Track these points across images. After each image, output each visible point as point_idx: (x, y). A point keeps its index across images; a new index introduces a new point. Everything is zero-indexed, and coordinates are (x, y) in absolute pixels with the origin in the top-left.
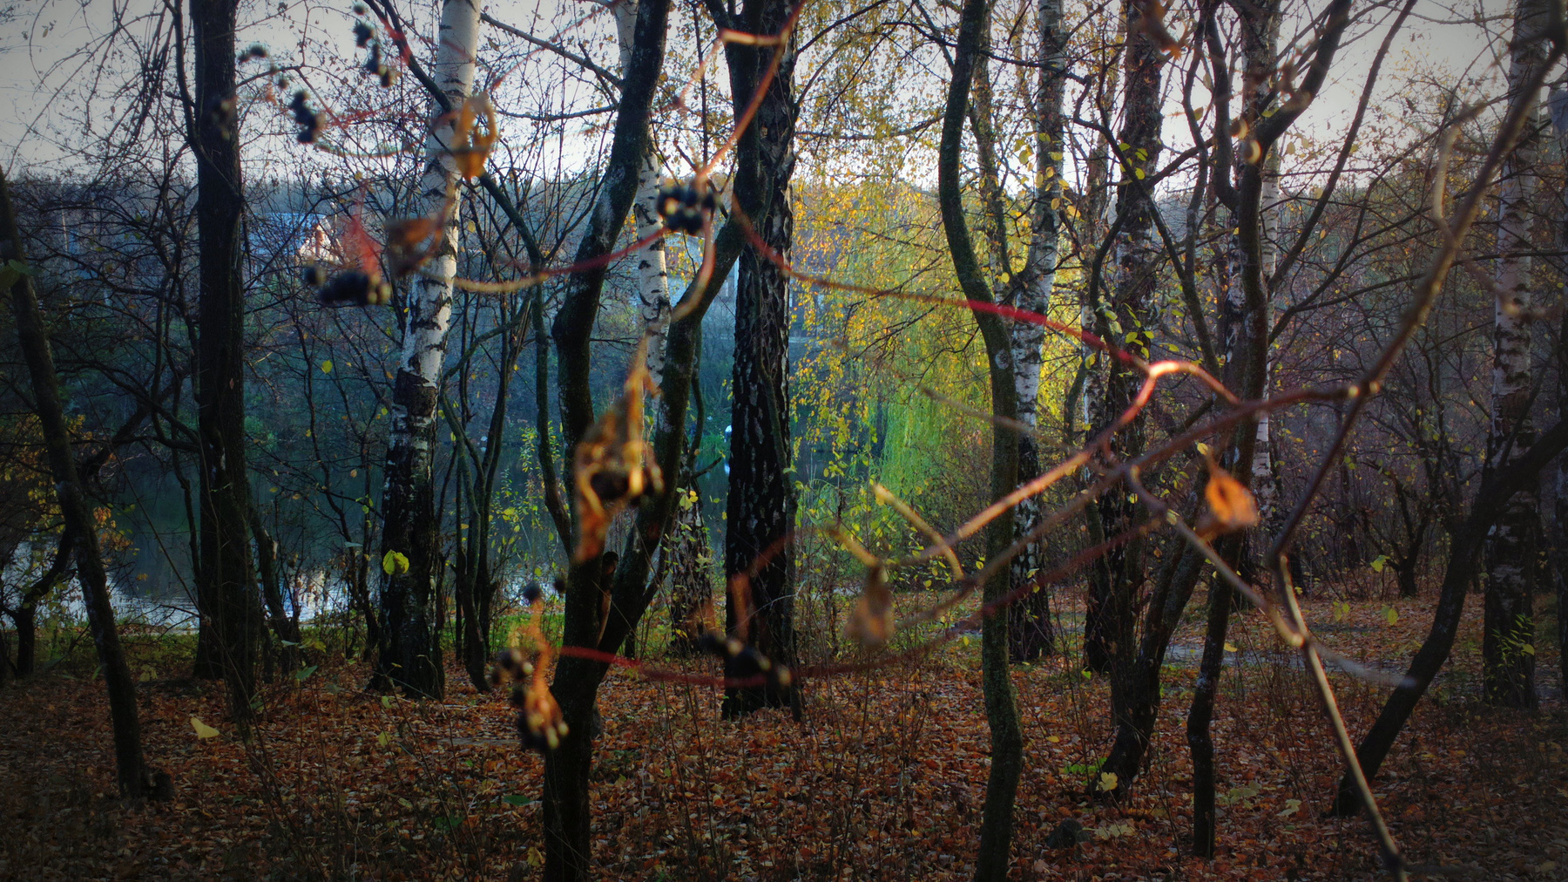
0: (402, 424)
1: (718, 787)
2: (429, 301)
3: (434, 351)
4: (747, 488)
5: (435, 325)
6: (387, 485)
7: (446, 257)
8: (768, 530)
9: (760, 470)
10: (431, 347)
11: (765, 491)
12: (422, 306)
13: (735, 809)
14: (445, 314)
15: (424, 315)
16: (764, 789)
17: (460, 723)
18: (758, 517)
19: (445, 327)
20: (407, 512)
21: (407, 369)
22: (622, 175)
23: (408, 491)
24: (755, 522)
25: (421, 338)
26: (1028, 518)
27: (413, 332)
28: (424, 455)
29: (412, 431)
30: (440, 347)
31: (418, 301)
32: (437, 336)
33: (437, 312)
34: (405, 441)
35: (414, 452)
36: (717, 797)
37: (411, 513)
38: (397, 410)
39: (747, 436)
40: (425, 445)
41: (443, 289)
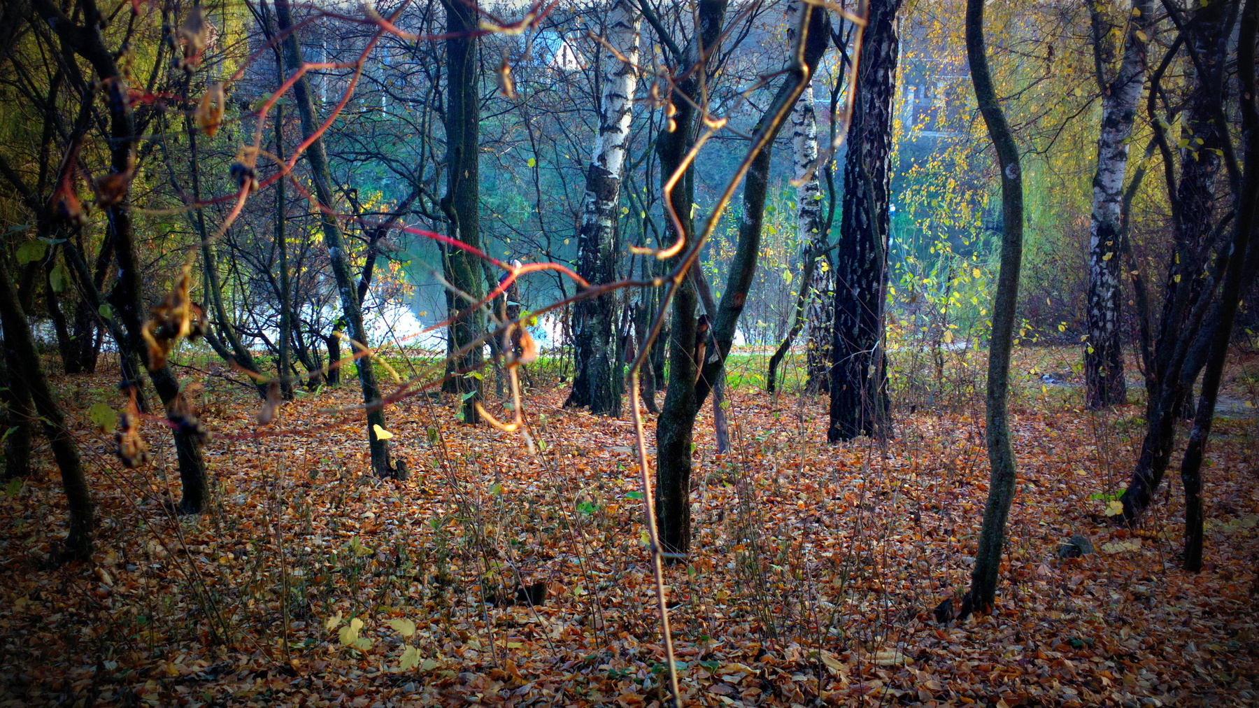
0: (592, 207)
1: (803, 495)
2: (614, 111)
3: (617, 150)
4: (853, 263)
5: (617, 130)
6: (580, 253)
7: (629, 76)
8: (868, 297)
9: (863, 249)
10: (615, 147)
11: (867, 266)
12: (609, 115)
13: (812, 512)
14: (626, 121)
15: (610, 122)
16: (839, 499)
17: (629, 435)
18: (860, 286)
19: (626, 131)
20: (595, 275)
21: (597, 164)
22: (707, 26)
23: (596, 258)
24: (858, 290)
25: (607, 140)
26: (1108, 291)
27: (602, 135)
28: (608, 230)
29: (600, 211)
30: (621, 147)
31: (606, 111)
32: (620, 138)
33: (620, 119)
34: (594, 220)
35: (601, 228)
36: (801, 502)
37: (598, 275)
38: (589, 195)
39: (854, 222)
40: (609, 223)
41: (624, 101)
